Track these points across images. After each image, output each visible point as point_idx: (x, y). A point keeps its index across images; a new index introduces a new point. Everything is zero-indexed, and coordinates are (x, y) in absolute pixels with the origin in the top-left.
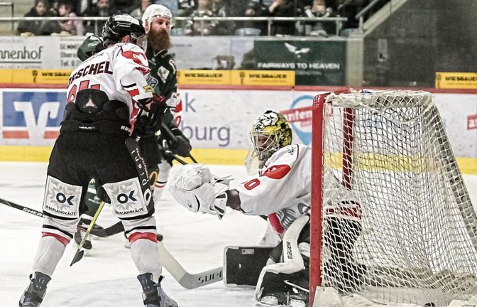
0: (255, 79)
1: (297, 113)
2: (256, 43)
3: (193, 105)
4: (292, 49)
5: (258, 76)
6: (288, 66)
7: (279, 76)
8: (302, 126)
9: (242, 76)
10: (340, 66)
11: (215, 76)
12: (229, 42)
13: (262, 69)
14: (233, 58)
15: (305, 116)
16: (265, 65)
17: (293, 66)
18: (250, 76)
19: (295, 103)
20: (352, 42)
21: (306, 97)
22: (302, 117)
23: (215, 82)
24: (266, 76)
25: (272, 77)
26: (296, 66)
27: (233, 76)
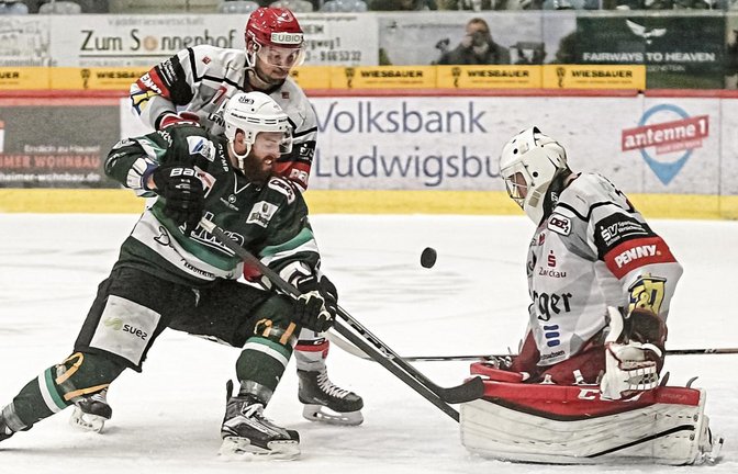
0: (581, 78)
1: (650, 132)
2: (580, 21)
3: (481, 121)
4: (638, 30)
5: (586, 74)
6: (631, 59)
7: (621, 74)
8: (658, 153)
9: (561, 73)
10: (716, 58)
11: (517, 74)
12: (537, 20)
13: (589, 62)
14: (542, 47)
15: (663, 138)
16: (594, 57)
17: (639, 57)
18: (574, 75)
19: (645, 117)
20: (734, 18)
21: (663, 107)
22: (657, 140)
23: (516, 83)
24: (600, 74)
25: (608, 75)
26: (645, 57)
27: (546, 75)
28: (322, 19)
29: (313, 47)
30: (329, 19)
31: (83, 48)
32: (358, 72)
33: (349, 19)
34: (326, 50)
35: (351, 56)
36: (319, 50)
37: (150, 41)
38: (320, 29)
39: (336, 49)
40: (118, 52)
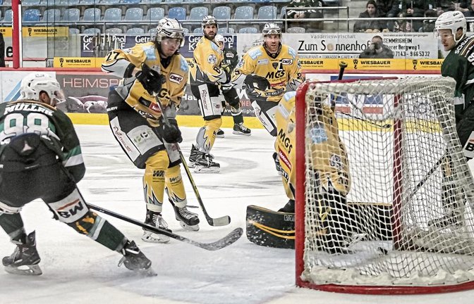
28: (411, 35)
29: (407, 49)
30: (414, 36)
31: (299, 49)
32: (419, 62)
33: (424, 36)
34: (413, 51)
35: (425, 54)
36: (409, 51)
37: (330, 46)
38: (410, 41)
39: (418, 50)
40: (315, 51)
